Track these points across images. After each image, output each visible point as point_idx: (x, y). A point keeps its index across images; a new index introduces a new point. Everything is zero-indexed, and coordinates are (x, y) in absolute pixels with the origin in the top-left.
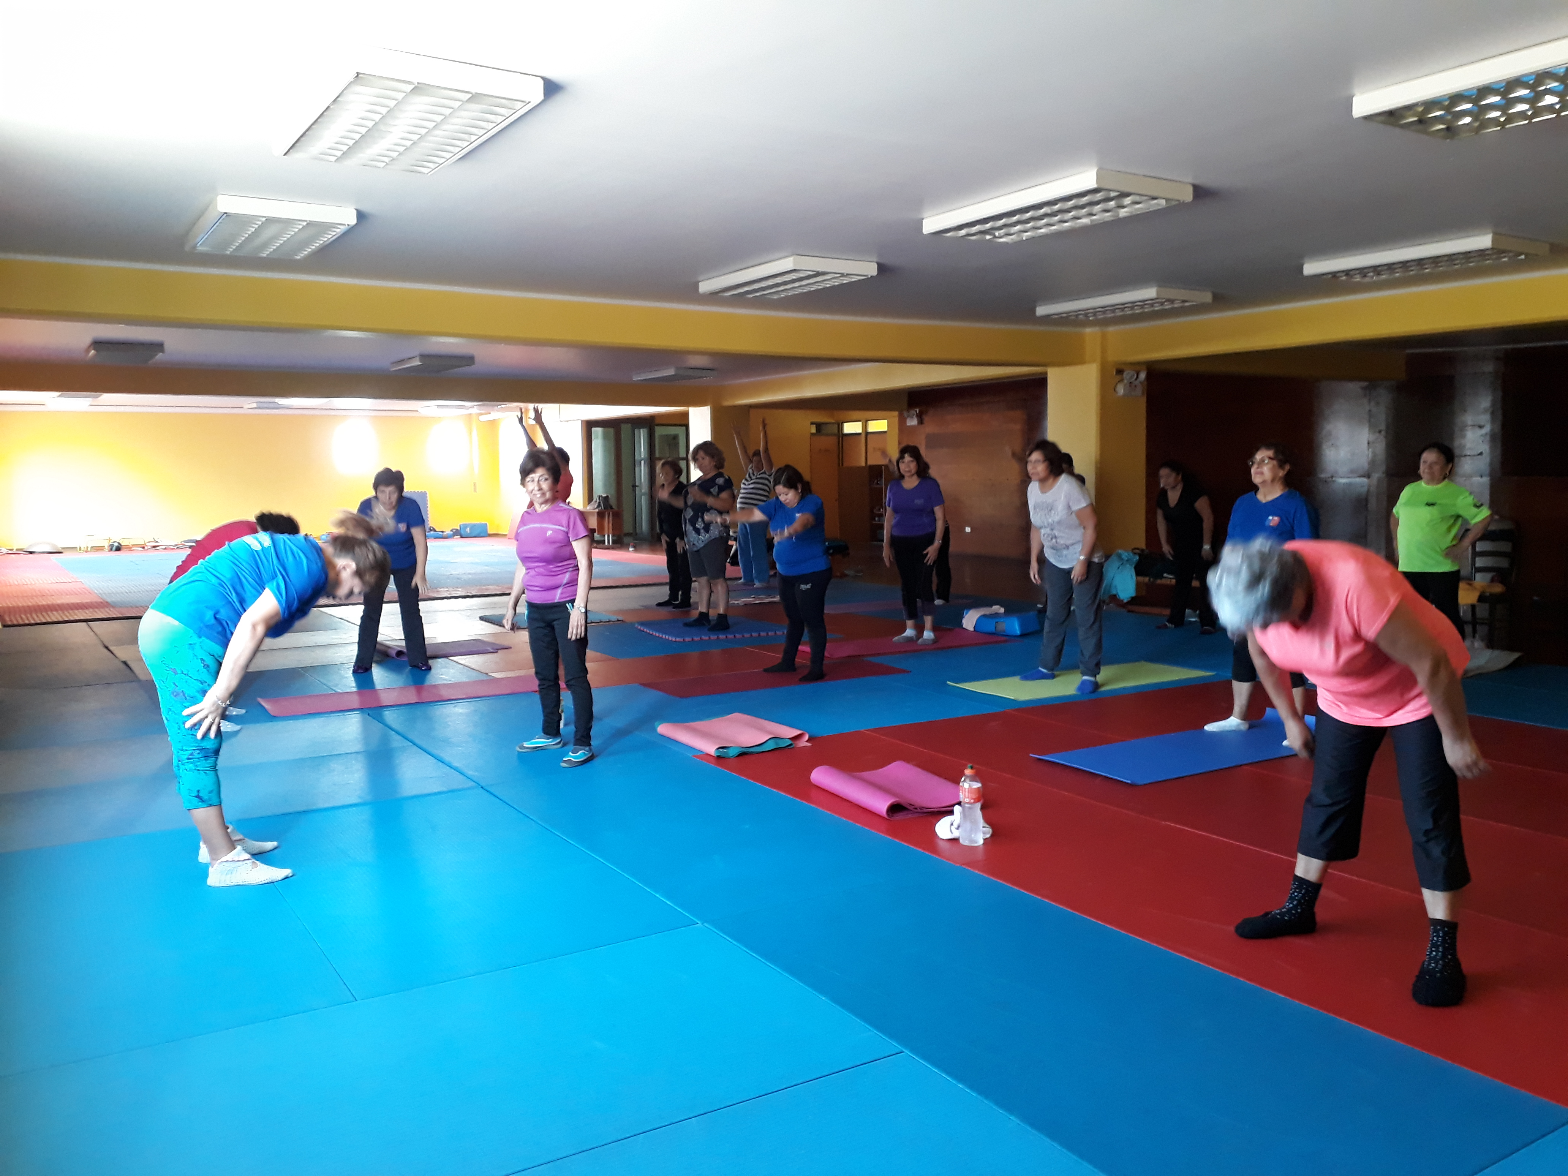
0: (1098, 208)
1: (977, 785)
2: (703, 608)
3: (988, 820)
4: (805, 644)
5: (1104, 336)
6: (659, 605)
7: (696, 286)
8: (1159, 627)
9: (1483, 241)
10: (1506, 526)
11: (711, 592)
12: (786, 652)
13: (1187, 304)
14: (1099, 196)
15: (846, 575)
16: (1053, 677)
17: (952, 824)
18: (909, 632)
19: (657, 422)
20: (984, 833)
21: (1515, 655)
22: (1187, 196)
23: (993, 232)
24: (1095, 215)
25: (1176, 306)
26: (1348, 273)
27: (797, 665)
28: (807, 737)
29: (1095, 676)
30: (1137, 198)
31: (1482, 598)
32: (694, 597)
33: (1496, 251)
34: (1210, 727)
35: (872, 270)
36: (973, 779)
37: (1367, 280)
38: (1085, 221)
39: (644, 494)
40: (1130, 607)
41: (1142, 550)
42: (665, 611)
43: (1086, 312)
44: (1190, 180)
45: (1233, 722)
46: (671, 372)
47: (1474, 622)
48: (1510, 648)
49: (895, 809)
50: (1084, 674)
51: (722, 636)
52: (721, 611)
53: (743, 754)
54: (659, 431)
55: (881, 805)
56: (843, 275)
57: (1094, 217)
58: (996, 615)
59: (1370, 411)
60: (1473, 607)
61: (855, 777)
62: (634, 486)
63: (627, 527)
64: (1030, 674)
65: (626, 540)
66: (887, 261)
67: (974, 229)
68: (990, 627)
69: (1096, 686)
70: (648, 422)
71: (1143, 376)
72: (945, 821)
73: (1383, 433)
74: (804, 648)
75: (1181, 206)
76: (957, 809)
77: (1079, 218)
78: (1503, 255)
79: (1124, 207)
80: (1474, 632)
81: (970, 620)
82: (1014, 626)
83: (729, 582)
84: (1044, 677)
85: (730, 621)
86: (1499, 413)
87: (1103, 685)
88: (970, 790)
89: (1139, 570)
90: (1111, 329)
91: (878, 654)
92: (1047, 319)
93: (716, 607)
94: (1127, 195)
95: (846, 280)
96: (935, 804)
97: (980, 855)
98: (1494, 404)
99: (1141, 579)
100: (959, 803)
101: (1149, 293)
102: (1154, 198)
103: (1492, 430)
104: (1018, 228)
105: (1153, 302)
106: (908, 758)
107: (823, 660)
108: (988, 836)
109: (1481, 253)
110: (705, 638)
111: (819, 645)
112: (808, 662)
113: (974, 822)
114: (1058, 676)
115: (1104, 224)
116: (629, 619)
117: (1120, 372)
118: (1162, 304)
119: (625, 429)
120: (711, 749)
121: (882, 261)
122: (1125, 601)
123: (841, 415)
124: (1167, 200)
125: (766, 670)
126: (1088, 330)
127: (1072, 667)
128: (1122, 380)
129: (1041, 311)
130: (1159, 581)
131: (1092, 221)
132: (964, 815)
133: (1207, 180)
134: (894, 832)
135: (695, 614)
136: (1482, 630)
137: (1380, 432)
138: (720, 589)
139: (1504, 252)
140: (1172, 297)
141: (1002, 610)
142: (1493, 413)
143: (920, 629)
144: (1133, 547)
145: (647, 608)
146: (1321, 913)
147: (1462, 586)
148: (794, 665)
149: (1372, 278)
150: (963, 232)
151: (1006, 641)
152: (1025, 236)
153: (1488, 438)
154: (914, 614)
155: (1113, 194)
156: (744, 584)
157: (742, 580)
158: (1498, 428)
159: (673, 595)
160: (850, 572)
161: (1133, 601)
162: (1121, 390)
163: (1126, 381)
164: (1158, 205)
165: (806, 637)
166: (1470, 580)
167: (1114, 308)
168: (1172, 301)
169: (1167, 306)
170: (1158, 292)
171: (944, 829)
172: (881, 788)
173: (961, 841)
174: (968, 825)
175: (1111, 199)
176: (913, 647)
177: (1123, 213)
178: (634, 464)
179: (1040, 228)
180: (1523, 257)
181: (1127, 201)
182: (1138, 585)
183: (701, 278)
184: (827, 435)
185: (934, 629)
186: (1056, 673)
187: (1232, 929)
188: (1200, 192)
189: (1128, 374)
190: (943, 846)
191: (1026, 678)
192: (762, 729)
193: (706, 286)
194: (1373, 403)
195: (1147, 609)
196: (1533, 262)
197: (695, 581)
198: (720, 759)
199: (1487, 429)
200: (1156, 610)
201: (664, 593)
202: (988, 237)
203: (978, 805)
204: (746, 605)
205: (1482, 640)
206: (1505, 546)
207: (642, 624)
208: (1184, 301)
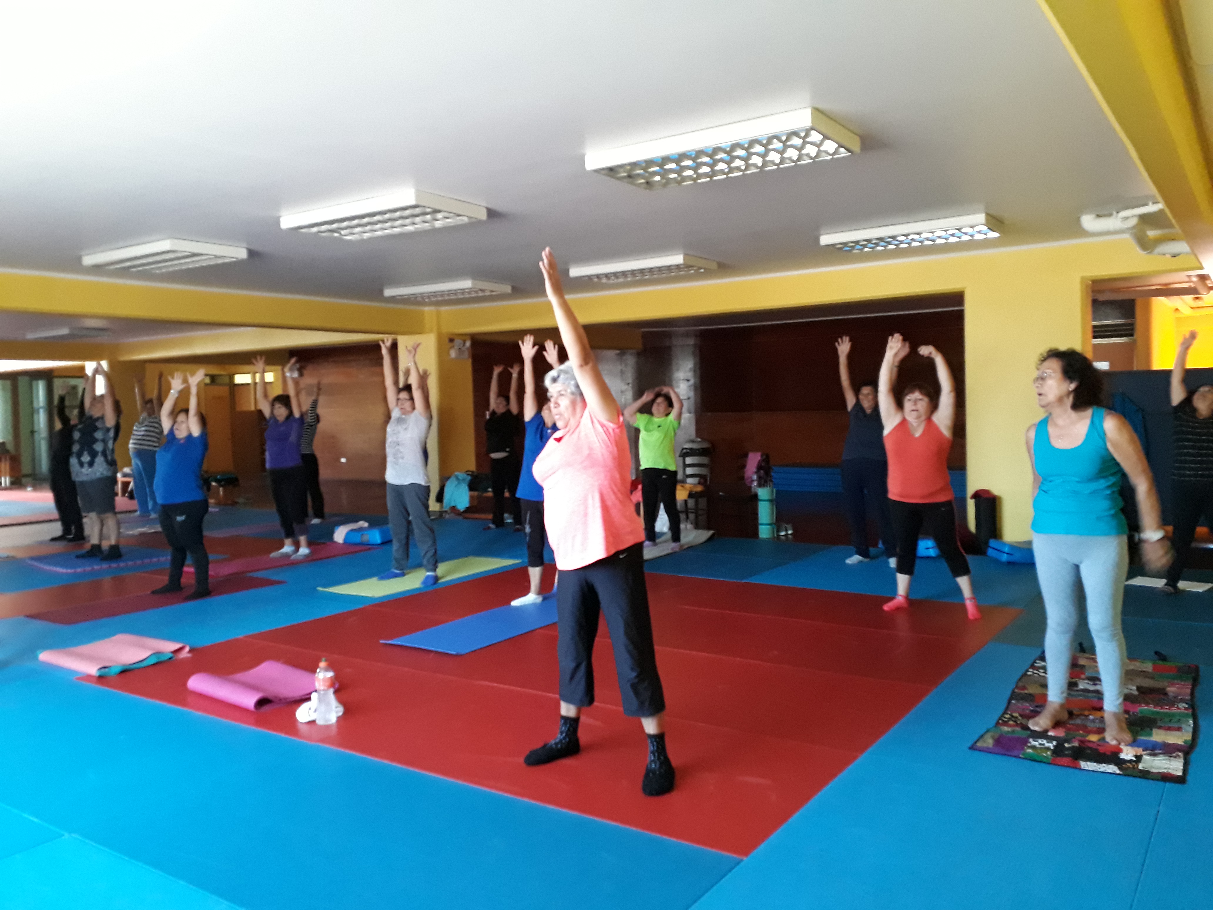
0: (418, 219)
1: (330, 674)
2: (95, 541)
3: (341, 700)
4: (189, 566)
5: (438, 315)
6: (53, 540)
7: (79, 259)
8: (484, 529)
9: (677, 259)
10: (705, 445)
11: (102, 525)
12: (172, 577)
13: (494, 293)
14: (417, 211)
15: (237, 503)
16: (403, 575)
17: (310, 709)
18: (288, 549)
19: (56, 374)
20: (337, 712)
21: (710, 533)
22: (483, 215)
23: (339, 230)
24: (416, 224)
25: (486, 294)
26: (598, 276)
27: (182, 585)
28: (187, 649)
29: (435, 570)
30: (446, 214)
31: (690, 495)
32: (87, 531)
33: (687, 266)
34: (515, 603)
35: (242, 254)
36: (327, 669)
37: (611, 282)
38: (411, 228)
39: (43, 438)
40: (467, 515)
41: (473, 472)
42: (59, 546)
43: (422, 295)
44: (485, 205)
45: (531, 598)
46: (65, 331)
47: (687, 511)
48: (708, 528)
49: (261, 703)
50: (428, 571)
51: (114, 565)
52: (113, 542)
53: (125, 671)
54: (58, 383)
55: (249, 700)
56: (216, 257)
57: (416, 226)
58: (361, 529)
59: (622, 370)
60: (686, 501)
61: (230, 681)
62: (33, 432)
63: (26, 468)
64: (385, 575)
65: (24, 480)
66: (255, 247)
67: (324, 228)
68: (357, 538)
69: (436, 579)
70: (47, 375)
71: (468, 344)
72: (305, 706)
73: (630, 385)
74: (189, 569)
75: (479, 222)
76: (314, 696)
77: (405, 226)
78: (691, 268)
79: (437, 220)
80: (687, 518)
81: (340, 535)
82: (375, 536)
83: (119, 516)
84: (396, 576)
85: (123, 551)
86: (698, 371)
87: (441, 578)
88: (324, 680)
89: (472, 487)
90: (444, 309)
91: (258, 570)
92: (393, 299)
93: (109, 538)
94: (439, 211)
95: (219, 261)
96: (296, 693)
97: (334, 731)
98: (695, 364)
99: (472, 493)
100: (316, 691)
101: (466, 284)
102: (459, 215)
103: (695, 383)
104: (359, 229)
105: (470, 291)
106: (276, 657)
107: (207, 579)
108: (340, 714)
109: (678, 267)
110: (96, 567)
111: (203, 566)
112: (193, 581)
113: (328, 704)
114: (408, 574)
115: (424, 232)
116: (19, 555)
117: (451, 340)
118: (476, 292)
119: (23, 382)
120: (93, 670)
121: (251, 247)
122: (462, 510)
123: (232, 368)
124: (469, 217)
125: (154, 592)
126: (426, 309)
127: (419, 566)
128: (453, 347)
129: (388, 292)
130: (485, 494)
131: (416, 228)
132: (320, 700)
133: (496, 206)
134: (260, 722)
135: (87, 547)
136: (692, 516)
137: (628, 384)
138: (111, 522)
139: (691, 266)
140: (483, 288)
141: (366, 525)
142: (695, 371)
143: (297, 546)
144: (466, 470)
145: (41, 543)
146: (583, 736)
147: (679, 487)
148: (180, 584)
149: (613, 281)
150: (315, 230)
151: (369, 549)
152: (366, 236)
153: (692, 388)
154: (290, 533)
155: (428, 210)
156: (140, 516)
157: (138, 513)
158: (698, 382)
159: (66, 530)
160: (241, 500)
161: (468, 510)
162: (453, 354)
163: (456, 347)
164: (462, 220)
165: (189, 560)
166: (683, 482)
167: (442, 293)
168: (482, 290)
169: (481, 294)
170: (473, 284)
171: (303, 714)
172: (251, 687)
173: (318, 722)
174: (323, 708)
175: (426, 214)
176: (287, 563)
177: (438, 224)
178: (33, 412)
179: (376, 231)
180: (702, 270)
181: (439, 216)
182: (472, 498)
183: (83, 253)
184: (220, 385)
185: (310, 544)
186: (406, 571)
187: (522, 760)
188: (492, 214)
189: (458, 342)
190: (303, 729)
191: (382, 578)
192: (144, 647)
193: (88, 260)
194: (623, 365)
195: (477, 516)
196: (708, 274)
197: (86, 517)
198: (101, 679)
199: (692, 381)
200: (483, 516)
201: (57, 529)
202: (336, 235)
203: (332, 691)
204: (142, 534)
205: (692, 523)
206: (705, 460)
207: (33, 559)
208: (492, 291)
